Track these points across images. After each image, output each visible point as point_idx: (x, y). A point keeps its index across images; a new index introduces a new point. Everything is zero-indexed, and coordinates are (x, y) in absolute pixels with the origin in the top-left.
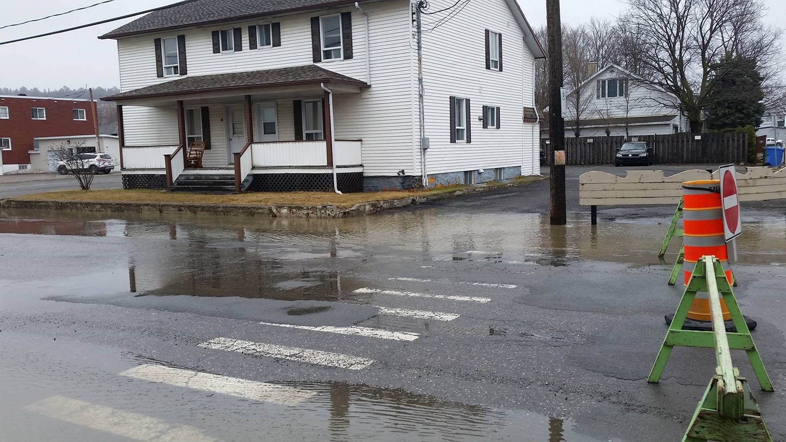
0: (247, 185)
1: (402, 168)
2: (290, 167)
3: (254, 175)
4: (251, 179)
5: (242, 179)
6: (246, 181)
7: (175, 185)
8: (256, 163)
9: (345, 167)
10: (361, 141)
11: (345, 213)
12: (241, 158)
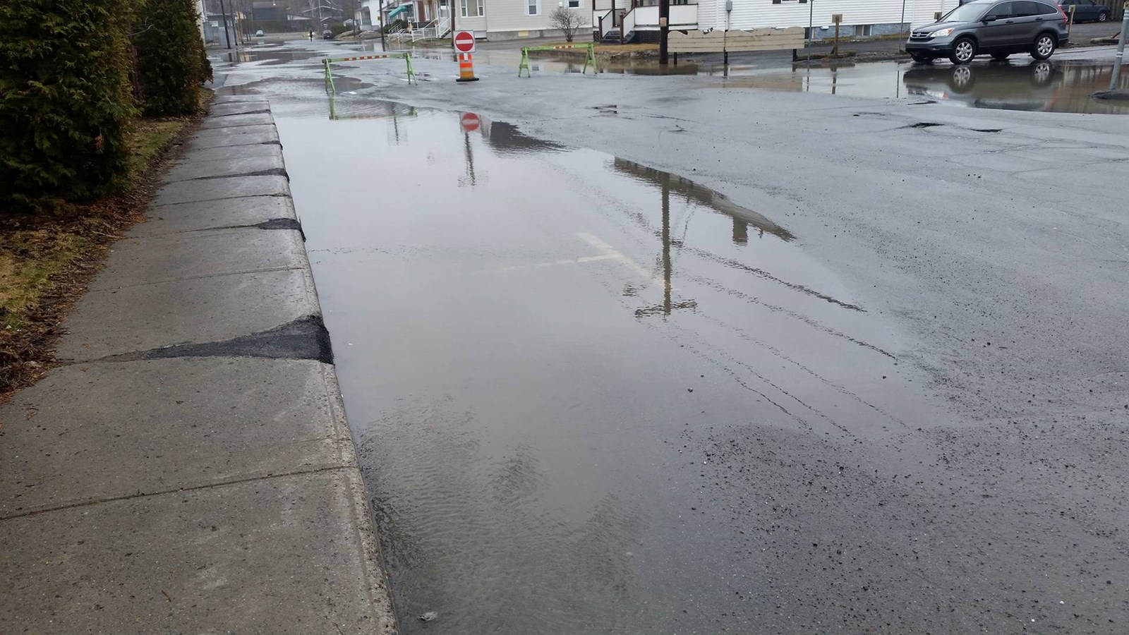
0: (629, 39)
1: (712, 26)
2: (648, 26)
3: (635, 31)
4: (634, 34)
5: (604, 35)
6: (628, 35)
7: (604, 39)
8: (637, 24)
9: (687, 25)
10: (698, 4)
11: (612, 57)
12: (624, 19)
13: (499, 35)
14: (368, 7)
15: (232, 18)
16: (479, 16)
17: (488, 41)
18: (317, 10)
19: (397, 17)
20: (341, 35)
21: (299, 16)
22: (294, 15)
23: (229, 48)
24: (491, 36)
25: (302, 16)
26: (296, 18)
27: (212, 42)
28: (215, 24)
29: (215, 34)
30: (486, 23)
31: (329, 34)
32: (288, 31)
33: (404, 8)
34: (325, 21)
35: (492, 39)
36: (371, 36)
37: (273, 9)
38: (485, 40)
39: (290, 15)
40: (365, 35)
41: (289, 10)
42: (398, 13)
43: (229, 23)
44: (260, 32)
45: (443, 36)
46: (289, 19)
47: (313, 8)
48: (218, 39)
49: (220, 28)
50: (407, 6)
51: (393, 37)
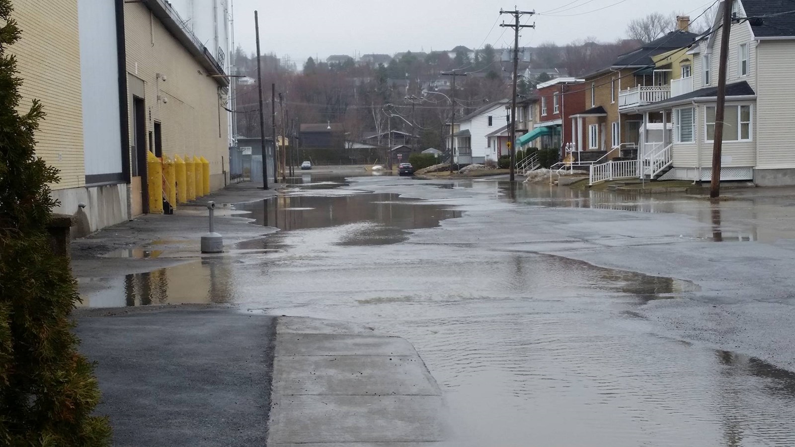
13: (780, 175)
14: (468, 131)
15: (273, 142)
16: (740, 140)
17: (757, 186)
18: (385, 136)
19: (530, 145)
20: (425, 170)
21: (360, 143)
22: (354, 142)
23: (266, 187)
24: (763, 177)
25: (364, 143)
26: (357, 146)
27: (240, 176)
28: (248, 151)
29: (246, 165)
30: (755, 153)
31: (408, 168)
32: (343, 164)
33: (545, 130)
34: (398, 151)
35: (767, 181)
36: (480, 173)
37: (328, 133)
38: (750, 184)
39: (349, 141)
40: (470, 171)
41: (349, 135)
42: (533, 138)
43: (269, 151)
44: (306, 164)
45: (658, 176)
46: (347, 147)
47: (380, 133)
48: (248, 173)
49: (254, 157)
50: (550, 127)
51: (536, 176)
